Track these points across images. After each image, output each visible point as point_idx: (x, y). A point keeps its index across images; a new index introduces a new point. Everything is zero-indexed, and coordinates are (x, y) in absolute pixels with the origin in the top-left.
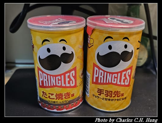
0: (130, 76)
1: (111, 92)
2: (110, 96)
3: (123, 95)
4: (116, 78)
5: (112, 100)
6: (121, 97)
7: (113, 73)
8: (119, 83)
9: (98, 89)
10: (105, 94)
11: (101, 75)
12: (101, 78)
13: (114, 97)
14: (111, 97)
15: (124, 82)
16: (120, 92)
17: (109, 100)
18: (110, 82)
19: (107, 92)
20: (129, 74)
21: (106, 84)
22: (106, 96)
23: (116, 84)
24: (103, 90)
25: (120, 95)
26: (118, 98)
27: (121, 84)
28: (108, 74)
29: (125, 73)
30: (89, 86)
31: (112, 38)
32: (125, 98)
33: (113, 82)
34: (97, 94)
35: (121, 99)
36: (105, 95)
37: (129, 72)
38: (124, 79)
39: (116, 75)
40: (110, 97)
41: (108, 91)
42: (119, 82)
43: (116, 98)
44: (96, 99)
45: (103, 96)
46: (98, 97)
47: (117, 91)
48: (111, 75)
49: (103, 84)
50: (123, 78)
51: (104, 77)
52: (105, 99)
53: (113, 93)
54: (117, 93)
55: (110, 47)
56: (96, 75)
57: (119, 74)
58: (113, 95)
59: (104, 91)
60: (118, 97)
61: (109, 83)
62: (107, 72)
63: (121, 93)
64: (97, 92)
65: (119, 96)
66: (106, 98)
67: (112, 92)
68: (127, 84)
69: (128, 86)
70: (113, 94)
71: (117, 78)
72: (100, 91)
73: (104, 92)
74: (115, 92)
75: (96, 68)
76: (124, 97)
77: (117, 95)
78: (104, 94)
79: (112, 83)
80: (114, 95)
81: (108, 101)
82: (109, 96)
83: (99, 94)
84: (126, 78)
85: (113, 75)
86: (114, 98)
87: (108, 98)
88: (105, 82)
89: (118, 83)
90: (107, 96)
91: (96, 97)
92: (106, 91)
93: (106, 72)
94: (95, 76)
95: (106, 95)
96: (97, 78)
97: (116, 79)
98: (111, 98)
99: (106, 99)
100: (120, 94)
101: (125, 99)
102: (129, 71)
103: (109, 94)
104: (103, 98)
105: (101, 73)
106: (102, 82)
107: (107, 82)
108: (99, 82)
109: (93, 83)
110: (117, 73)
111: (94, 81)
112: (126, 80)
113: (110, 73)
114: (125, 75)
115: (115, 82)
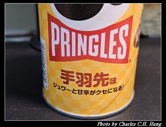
0: (127, 39)
1: (88, 77)
2: (88, 84)
3: (114, 81)
4: (96, 44)
5: (93, 92)
6: (110, 86)
7: (89, 34)
8: (103, 55)
9: (62, 71)
10: (77, 80)
11: (65, 40)
12: (65, 46)
13: (95, 86)
14: (89, 86)
15: (115, 52)
16: (108, 75)
17: (86, 92)
18: (85, 53)
19: (80, 76)
20: (126, 35)
21: (77, 58)
22: (79, 86)
23: (98, 58)
24: (73, 73)
25: (109, 81)
26: (106, 88)
27: (110, 57)
28: (80, 36)
29: (117, 32)
30: (46, 66)
32: (120, 87)
33: (91, 53)
34: (61, 82)
35: (111, 91)
36: (77, 82)
37: (124, 31)
38: (114, 47)
39: (96, 37)
40: (87, 86)
41: (81, 74)
42: (105, 53)
43: (100, 88)
44: (60, 92)
45: (72, 85)
46: (63, 88)
47: (102, 73)
48: (85, 37)
49: (71, 59)
50: (112, 43)
51: (70, 43)
52: (78, 90)
53: (93, 78)
54: (101, 78)
56: (55, 39)
57: (103, 35)
58: (94, 83)
59: (75, 75)
60: (103, 85)
61: (82, 57)
62: (77, 32)
63: (111, 77)
64: (62, 77)
65: (105, 83)
66: (80, 88)
67: (90, 75)
68: (121, 57)
69: (126, 61)
70: (94, 80)
71: (99, 43)
72: (67, 76)
73: (73, 77)
74: (97, 75)
75: (54, 26)
76: (117, 85)
77: (101, 82)
78: (74, 80)
79: (88, 57)
80: (96, 82)
81: (84, 95)
82: (84, 85)
83: (65, 81)
84: (119, 44)
85: (91, 38)
86: (96, 89)
87: (84, 88)
88: (74, 54)
90: (81, 86)
91: (59, 89)
92: (77, 73)
93: (75, 31)
94: (54, 43)
95: (80, 83)
96: (58, 47)
97: (96, 47)
98: (89, 89)
99: (80, 92)
100: (108, 78)
101: (120, 90)
102: (126, 27)
103: (85, 80)
104: (74, 90)
105: (65, 34)
106: (68, 55)
107: (79, 54)
108: (63, 55)
109: (52, 58)
110: (99, 32)
111: (54, 54)
112: (119, 49)
113: (83, 33)
114: (116, 37)
115: (95, 54)
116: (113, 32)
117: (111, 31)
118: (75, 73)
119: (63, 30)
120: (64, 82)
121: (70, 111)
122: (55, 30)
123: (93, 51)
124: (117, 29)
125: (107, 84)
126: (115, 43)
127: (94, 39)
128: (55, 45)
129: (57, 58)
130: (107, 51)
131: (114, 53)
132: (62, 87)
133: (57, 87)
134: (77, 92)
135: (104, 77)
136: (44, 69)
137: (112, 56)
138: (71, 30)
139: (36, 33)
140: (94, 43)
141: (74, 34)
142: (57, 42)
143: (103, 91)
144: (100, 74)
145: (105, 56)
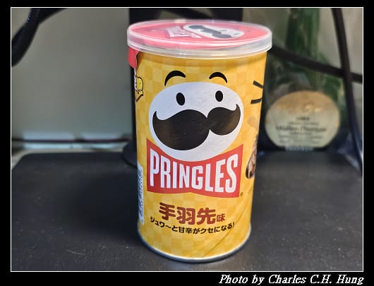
1: (191, 212)
2: (191, 221)
3: (222, 218)
4: (201, 175)
5: (196, 231)
6: (217, 224)
7: (192, 164)
8: (208, 188)
9: (161, 204)
10: (178, 215)
11: (165, 170)
12: (165, 176)
13: (199, 223)
14: (193, 223)
15: (223, 184)
16: (214, 211)
17: (189, 231)
18: (187, 186)
19: (181, 211)
20: (235, 165)
22: (180, 222)
23: (202, 192)
24: (173, 207)
25: (216, 217)
26: (212, 226)
27: (216, 191)
28: (182, 166)
29: (224, 163)
30: (142, 196)
31: (184, 76)
32: (230, 225)
33: (194, 186)
34: (159, 216)
35: (218, 229)
36: (178, 218)
37: (233, 162)
39: (200, 168)
40: (189, 223)
41: (183, 209)
42: (211, 186)
43: (206, 225)
44: (158, 228)
45: (172, 221)
46: (162, 225)
47: (207, 209)
48: (188, 168)
49: (171, 191)
50: (219, 175)
51: (171, 173)
52: (180, 228)
53: (196, 214)
54: (207, 214)
55: (181, 99)
57: (208, 167)
58: (198, 219)
59: (176, 210)
60: (209, 222)
62: (179, 162)
63: (217, 213)
64: (160, 211)
65: (211, 220)
66: (182, 226)
67: (193, 210)
68: (230, 190)
70: (198, 216)
71: (203, 175)
72: (166, 210)
73: (174, 211)
74: (201, 211)
76: (226, 223)
77: (206, 219)
78: (174, 216)
79: (191, 190)
80: (200, 219)
81: (186, 233)
82: (187, 222)
83: (164, 215)
84: (227, 176)
85: (194, 169)
86: (201, 227)
87: (186, 225)
88: (175, 186)
89: (206, 189)
90: (183, 222)
91: (158, 224)
92: (178, 208)
93: (176, 161)
94: (153, 172)
95: (181, 220)
96: (157, 177)
98: (193, 227)
99: (181, 230)
100: (214, 215)
101: (229, 228)
103: (187, 217)
104: (174, 227)
105: (165, 164)
106: (168, 186)
107: (181, 186)
108: (162, 186)
109: (150, 188)
110: (203, 163)
111: (152, 184)
112: (228, 181)
113: (186, 164)
114: (224, 168)
115: (200, 187)
116: (219, 164)
117: (217, 162)
118: (176, 207)
119: (164, 159)
120: (163, 218)
121: (170, 252)
122: (155, 158)
123: (197, 183)
124: (224, 160)
125: (213, 222)
126: (222, 175)
127: (197, 171)
128: (154, 174)
129: (156, 188)
130: (212, 184)
131: (221, 186)
132: (161, 223)
133: (155, 222)
134: (178, 229)
135: (210, 213)
136: (141, 200)
137: (219, 189)
138: (172, 160)
139: (131, 138)
140: (198, 175)
141: (175, 164)
142: (156, 171)
143: (209, 229)
144: (204, 209)
145: (211, 189)
